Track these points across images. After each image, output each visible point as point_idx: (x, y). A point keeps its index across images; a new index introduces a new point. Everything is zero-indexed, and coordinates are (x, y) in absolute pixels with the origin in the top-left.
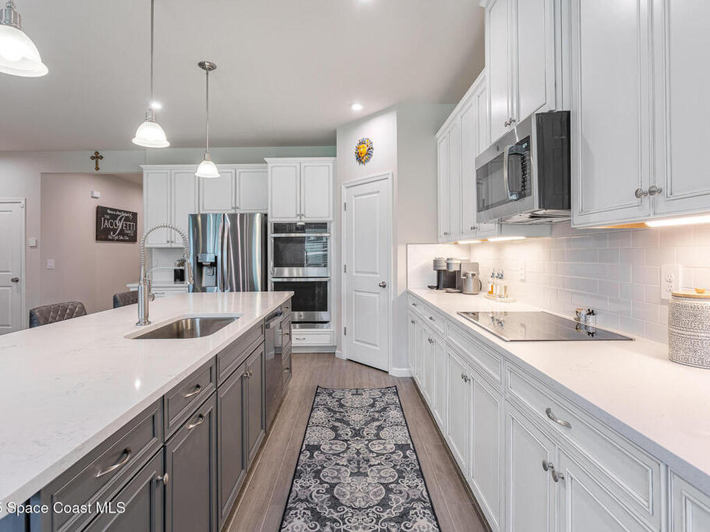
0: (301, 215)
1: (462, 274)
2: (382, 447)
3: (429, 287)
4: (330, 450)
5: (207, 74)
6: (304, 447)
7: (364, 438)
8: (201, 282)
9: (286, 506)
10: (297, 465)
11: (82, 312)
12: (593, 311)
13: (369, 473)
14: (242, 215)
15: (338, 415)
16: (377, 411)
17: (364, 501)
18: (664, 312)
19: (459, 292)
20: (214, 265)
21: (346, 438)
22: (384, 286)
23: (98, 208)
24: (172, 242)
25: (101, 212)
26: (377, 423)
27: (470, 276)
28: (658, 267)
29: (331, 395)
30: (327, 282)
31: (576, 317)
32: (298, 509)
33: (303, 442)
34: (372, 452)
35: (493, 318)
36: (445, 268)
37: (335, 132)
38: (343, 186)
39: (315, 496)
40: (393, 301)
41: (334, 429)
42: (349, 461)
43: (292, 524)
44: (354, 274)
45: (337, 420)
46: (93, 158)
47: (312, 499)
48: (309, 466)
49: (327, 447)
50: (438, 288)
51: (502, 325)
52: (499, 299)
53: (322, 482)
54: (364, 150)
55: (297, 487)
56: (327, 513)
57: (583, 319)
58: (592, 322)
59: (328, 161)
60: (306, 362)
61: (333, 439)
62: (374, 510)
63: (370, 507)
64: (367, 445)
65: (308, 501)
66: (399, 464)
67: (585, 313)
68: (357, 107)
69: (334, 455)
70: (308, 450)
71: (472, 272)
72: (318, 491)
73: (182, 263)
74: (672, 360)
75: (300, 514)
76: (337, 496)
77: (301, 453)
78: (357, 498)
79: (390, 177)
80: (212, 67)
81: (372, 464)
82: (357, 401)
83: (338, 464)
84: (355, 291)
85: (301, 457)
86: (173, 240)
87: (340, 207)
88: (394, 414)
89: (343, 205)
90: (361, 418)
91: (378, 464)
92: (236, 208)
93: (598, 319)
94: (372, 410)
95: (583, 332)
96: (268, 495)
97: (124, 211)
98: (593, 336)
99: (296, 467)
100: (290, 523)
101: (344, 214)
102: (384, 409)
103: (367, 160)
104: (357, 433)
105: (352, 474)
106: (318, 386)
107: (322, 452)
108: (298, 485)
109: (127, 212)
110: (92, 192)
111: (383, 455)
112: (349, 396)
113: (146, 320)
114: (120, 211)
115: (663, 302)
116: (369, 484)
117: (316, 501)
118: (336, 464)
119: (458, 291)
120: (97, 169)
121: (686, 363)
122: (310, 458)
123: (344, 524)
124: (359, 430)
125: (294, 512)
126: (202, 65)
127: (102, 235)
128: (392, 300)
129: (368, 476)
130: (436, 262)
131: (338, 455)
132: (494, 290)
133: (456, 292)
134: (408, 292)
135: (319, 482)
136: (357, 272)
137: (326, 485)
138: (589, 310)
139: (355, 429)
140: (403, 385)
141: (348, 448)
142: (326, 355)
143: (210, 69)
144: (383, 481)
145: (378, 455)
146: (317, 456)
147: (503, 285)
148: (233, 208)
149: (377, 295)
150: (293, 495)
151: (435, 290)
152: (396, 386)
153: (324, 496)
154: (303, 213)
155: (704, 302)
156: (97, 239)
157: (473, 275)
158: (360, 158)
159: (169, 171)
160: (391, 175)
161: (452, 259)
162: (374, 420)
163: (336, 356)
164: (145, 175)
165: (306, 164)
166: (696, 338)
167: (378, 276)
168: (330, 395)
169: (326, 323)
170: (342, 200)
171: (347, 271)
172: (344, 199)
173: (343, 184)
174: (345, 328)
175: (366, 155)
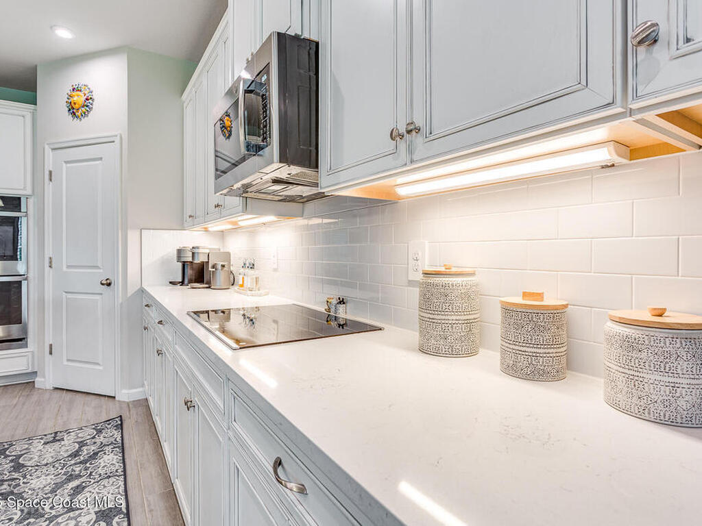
1: (210, 266)
3: (170, 283)
7: (43, 516)
12: (343, 299)
16: (81, 463)
18: (415, 294)
19: (207, 288)
22: (109, 285)
26: (76, 483)
27: (219, 267)
28: (406, 245)
29: (4, 453)
31: (327, 307)
35: (244, 315)
36: (190, 259)
37: (36, 66)
38: (46, 147)
40: (122, 304)
44: (65, 269)
50: (182, 283)
51: (253, 323)
52: (249, 292)
54: (79, 99)
57: (333, 310)
58: (343, 313)
59: (24, 109)
67: (336, 302)
68: (64, 33)
71: (222, 263)
74: (423, 350)
79: (117, 140)
84: (66, 292)
87: (41, 175)
88: (109, 460)
89: (47, 173)
90: (49, 481)
93: (348, 308)
94: (73, 462)
95: (334, 324)
98: (343, 328)
101: (49, 188)
102: (95, 455)
103: (85, 115)
112: (37, 447)
115: (411, 283)
119: (207, 286)
121: (436, 353)
128: (120, 301)
130: (180, 252)
132: (245, 282)
133: (203, 288)
134: (142, 291)
136: (68, 267)
138: (339, 298)
140: (133, 411)
142: (18, 388)
147: (254, 277)
149: (98, 297)
151: (178, 286)
152: (121, 416)
155: (454, 279)
157: (223, 266)
158: (72, 111)
160: (118, 137)
161: (198, 248)
162: (71, 478)
163: (36, 386)
166: (447, 322)
167: (101, 271)
169: (20, 341)
170: (46, 167)
171: (53, 266)
172: (49, 166)
173: (48, 144)
174: (51, 345)
175: (83, 107)
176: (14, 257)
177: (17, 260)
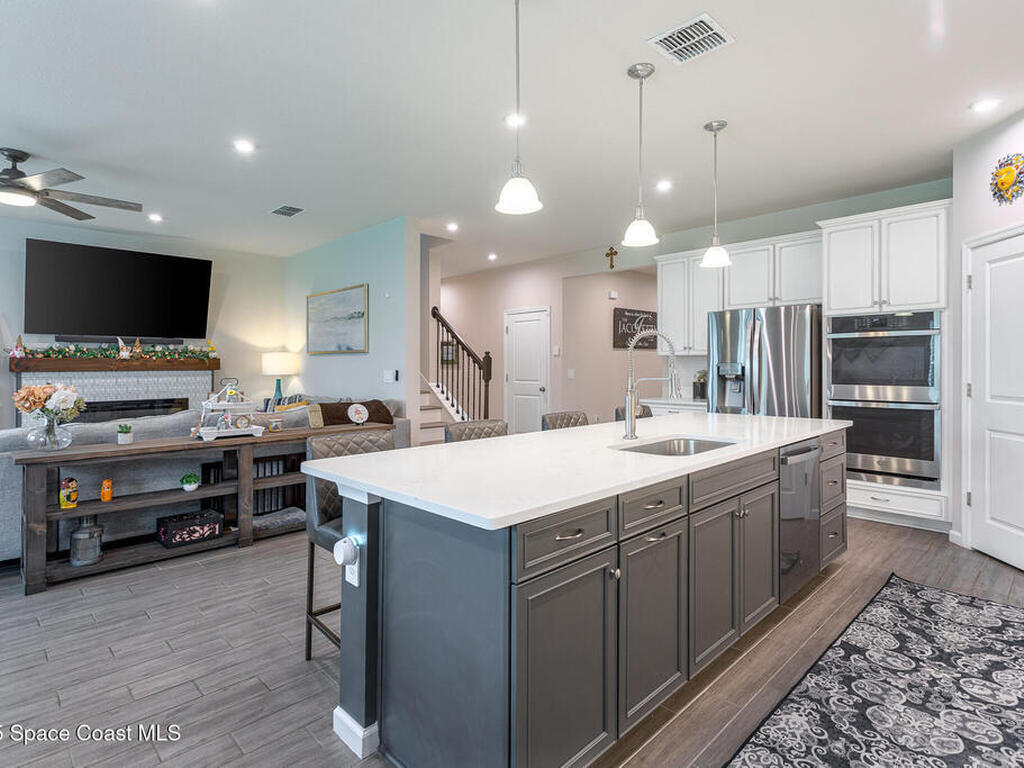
0: (882, 303)
2: (989, 692)
4: (880, 661)
5: (715, 136)
6: (839, 642)
7: (956, 667)
8: (724, 401)
9: (787, 696)
10: (820, 659)
11: (585, 422)
13: (941, 714)
14: (788, 308)
15: (916, 623)
17: (915, 741)
20: (740, 378)
21: (918, 656)
23: (616, 310)
24: (690, 348)
25: (619, 314)
26: (995, 658)
29: (915, 594)
30: (933, 411)
32: (802, 705)
33: (840, 636)
34: (963, 692)
37: (950, 155)
38: (965, 247)
39: (834, 703)
41: (901, 638)
42: (910, 686)
43: (789, 716)
44: (988, 400)
45: (912, 628)
46: (607, 255)
47: (828, 704)
48: (838, 667)
49: (878, 656)
53: (850, 692)
54: (1009, 176)
55: (810, 682)
56: (845, 728)
59: (938, 207)
60: (885, 538)
61: (894, 650)
62: (930, 760)
63: (922, 753)
64: (958, 679)
65: (821, 704)
66: (1016, 727)
68: (986, 107)
69: (885, 668)
70: (844, 649)
72: (840, 700)
73: (705, 374)
75: (804, 711)
76: (869, 717)
77: (830, 647)
78: (903, 734)
80: (723, 125)
81: (954, 705)
82: (965, 615)
83: (889, 683)
84: (990, 430)
85: (829, 653)
86: (691, 346)
87: (957, 281)
89: (965, 279)
90: (963, 640)
91: (968, 711)
92: (775, 299)
94: (993, 636)
96: (766, 675)
97: (643, 312)
99: (817, 661)
100: (786, 713)
101: (968, 297)
103: (1017, 194)
104: (944, 658)
105: (907, 703)
106: (893, 574)
107: (866, 659)
108: (813, 681)
109: (647, 313)
110: (610, 294)
111: (986, 703)
112: (950, 603)
113: (632, 434)
114: (639, 312)
116: (935, 727)
117: (834, 708)
118: (885, 681)
120: (612, 266)
122: (842, 658)
123: (868, 751)
124: (950, 655)
125: (796, 706)
127: (620, 341)
129: (938, 717)
131: (894, 672)
135: (846, 689)
136: (993, 397)
137: (856, 698)
139: (941, 651)
141: (915, 670)
142: (930, 535)
143: (718, 129)
144: (966, 735)
145: (973, 699)
146: (855, 659)
148: (770, 299)
150: (802, 688)
153: (848, 709)
154: (884, 298)
156: (614, 346)
158: (999, 194)
159: (685, 260)
162: (989, 650)
163: (951, 540)
164: (659, 267)
165: (889, 220)
168: (913, 592)
169: (932, 480)
170: (963, 271)
171: (972, 394)
172: (967, 270)
173: (967, 244)
174: (969, 494)
175: (1014, 184)
176: (924, 382)
177: (928, 385)
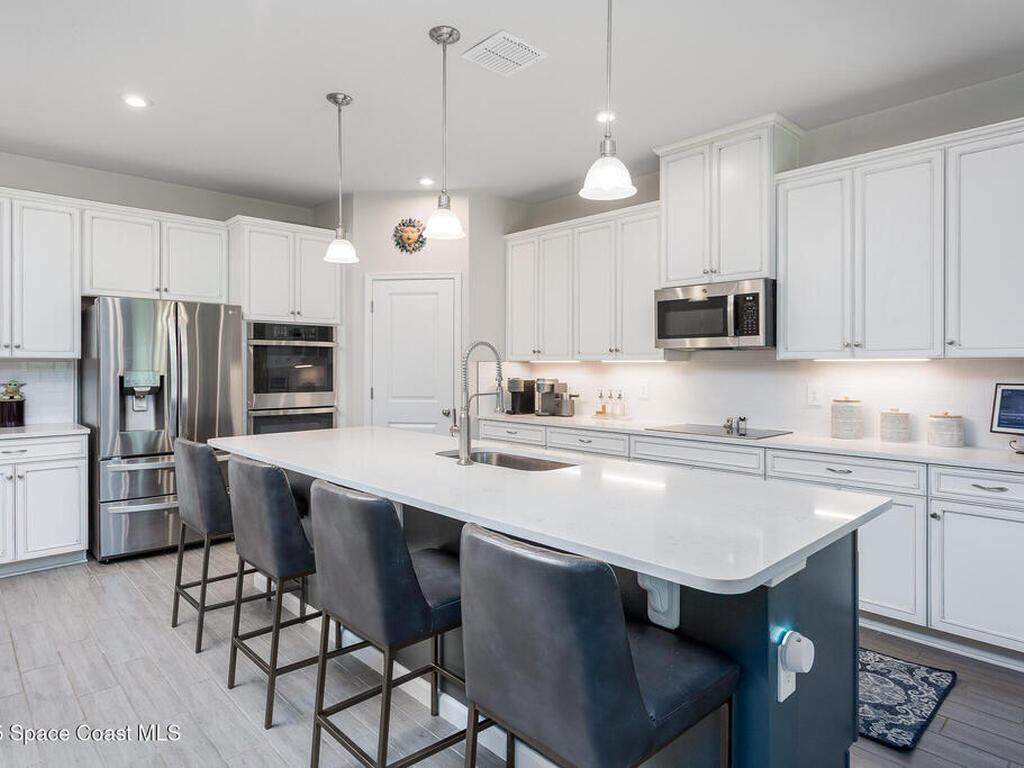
0: (296, 314)
8: (124, 425)
20: (153, 391)
24: (16, 346)
30: (331, 412)
38: (367, 276)
54: (411, 234)
68: (427, 182)
79: (457, 277)
86: (18, 343)
126: (332, 97)
136: (394, 398)
148: (156, 289)
154: (298, 309)
165: (301, 236)
167: (436, 401)
171: (374, 396)
172: (369, 297)
